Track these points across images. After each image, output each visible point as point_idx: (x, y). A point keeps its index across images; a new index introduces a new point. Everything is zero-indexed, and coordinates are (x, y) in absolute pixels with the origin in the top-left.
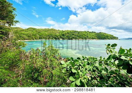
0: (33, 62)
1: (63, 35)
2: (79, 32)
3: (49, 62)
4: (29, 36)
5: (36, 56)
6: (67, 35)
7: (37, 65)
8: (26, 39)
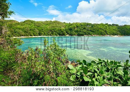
0: (32, 66)
1: (71, 29)
2: (93, 26)
3: (52, 67)
4: (25, 32)
5: (36, 57)
6: (76, 29)
7: (37, 69)
8: (23, 36)
